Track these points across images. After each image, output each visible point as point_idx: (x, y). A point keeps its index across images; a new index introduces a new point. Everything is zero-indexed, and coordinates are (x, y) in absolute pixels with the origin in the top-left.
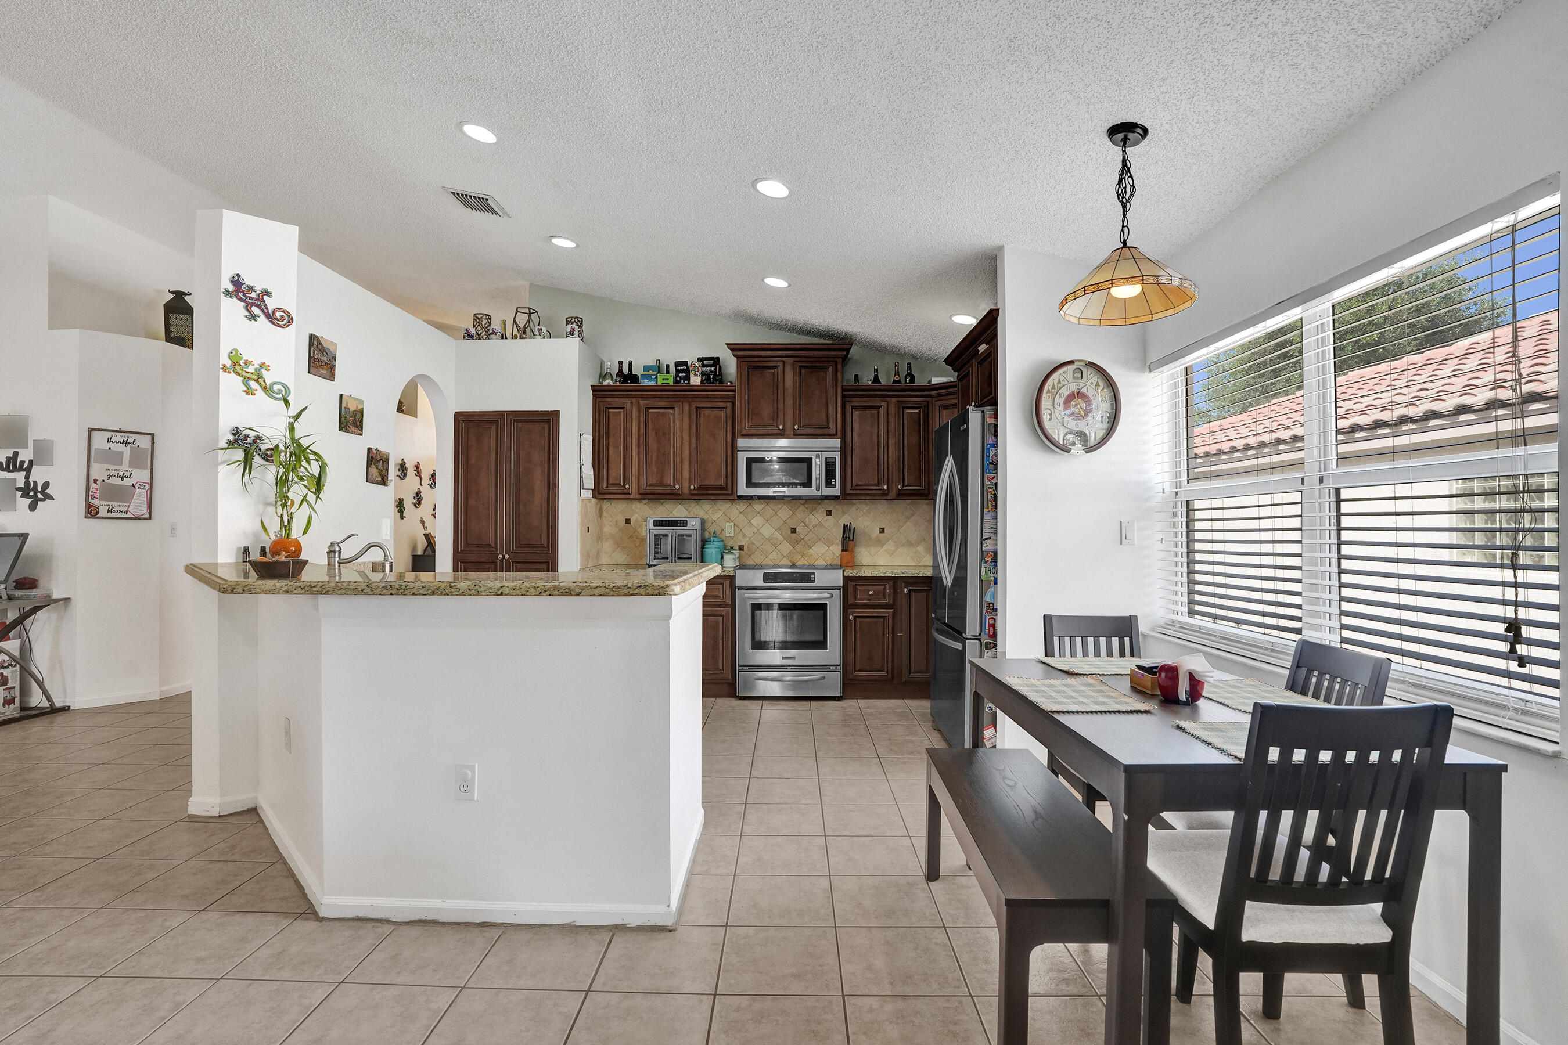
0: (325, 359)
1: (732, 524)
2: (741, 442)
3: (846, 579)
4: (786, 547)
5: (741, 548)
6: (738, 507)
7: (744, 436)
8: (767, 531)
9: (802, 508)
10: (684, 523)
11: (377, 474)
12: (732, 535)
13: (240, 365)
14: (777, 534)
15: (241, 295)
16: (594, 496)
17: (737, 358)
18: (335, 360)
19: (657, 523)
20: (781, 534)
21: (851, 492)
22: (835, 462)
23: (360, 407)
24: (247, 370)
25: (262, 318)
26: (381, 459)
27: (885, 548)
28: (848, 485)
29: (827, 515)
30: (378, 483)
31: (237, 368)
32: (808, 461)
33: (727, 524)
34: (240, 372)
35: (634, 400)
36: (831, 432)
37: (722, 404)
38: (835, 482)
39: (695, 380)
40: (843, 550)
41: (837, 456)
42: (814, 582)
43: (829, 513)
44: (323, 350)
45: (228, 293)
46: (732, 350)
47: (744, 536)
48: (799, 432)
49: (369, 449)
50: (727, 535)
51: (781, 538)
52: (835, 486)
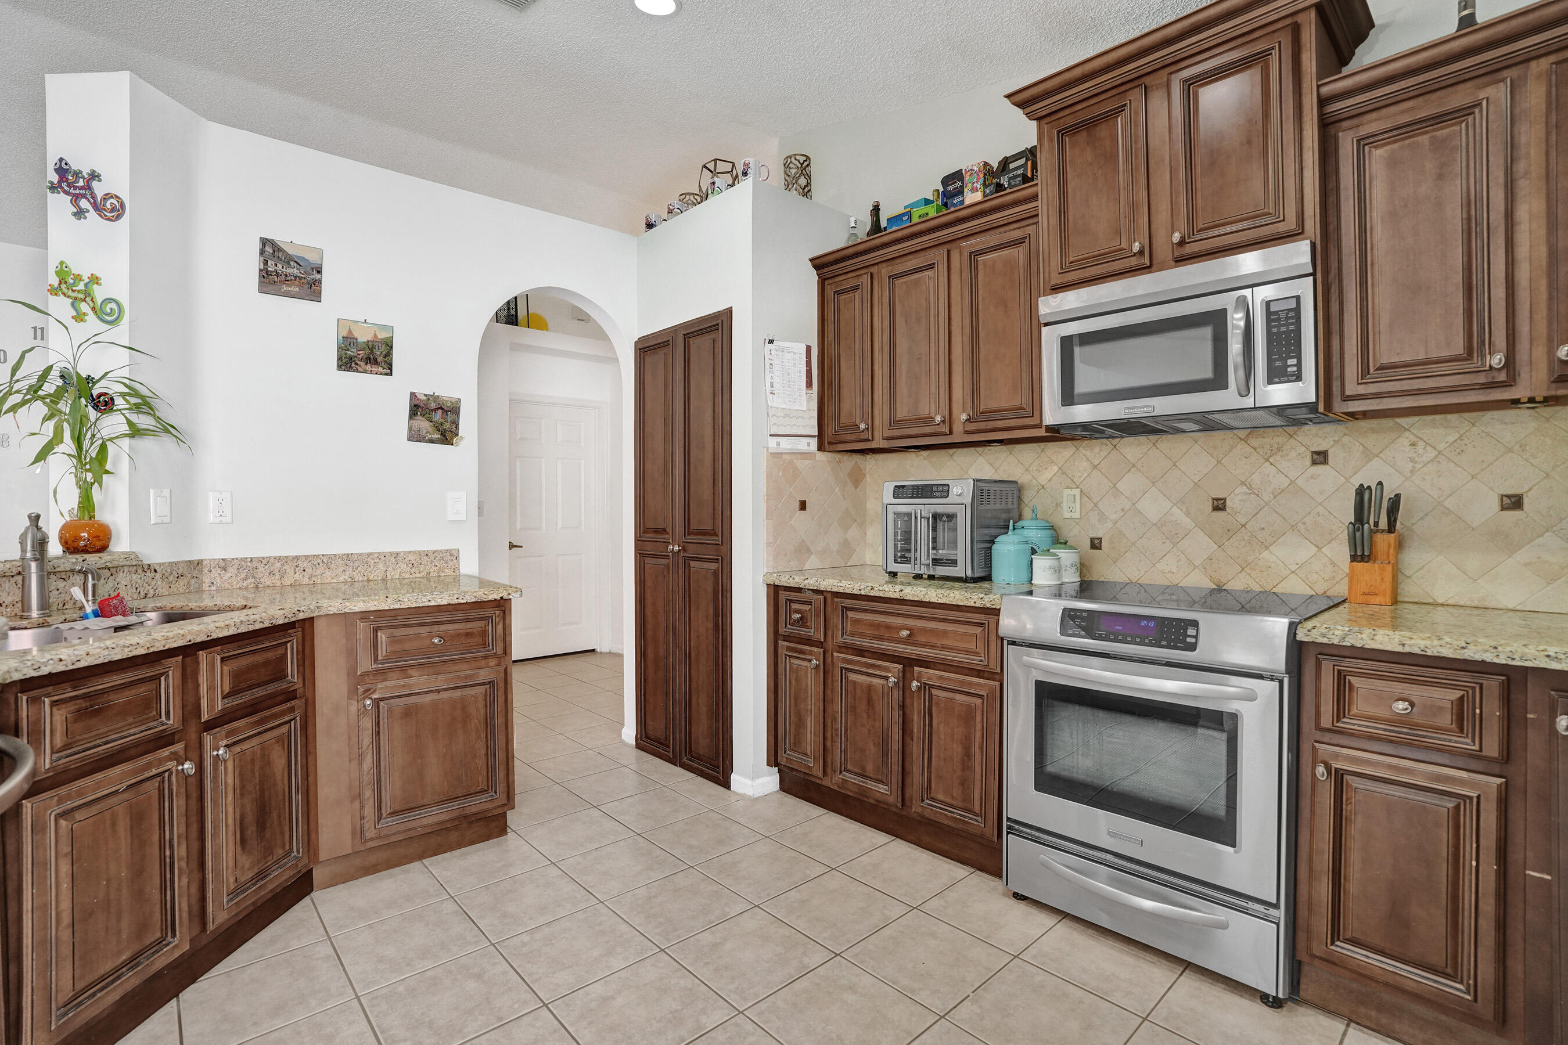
0: (296, 272)
1: (1077, 492)
2: (1049, 305)
3: (1297, 650)
4: (1201, 545)
5: (1096, 544)
6: (1088, 453)
7: (1057, 289)
8: (1154, 506)
9: (1242, 448)
10: (943, 490)
11: (430, 430)
12: (1077, 515)
13: (66, 282)
14: (1178, 513)
15: (64, 185)
16: (821, 448)
17: (1039, 119)
18: (319, 272)
19: (900, 491)
20: (1188, 514)
21: (1362, 390)
22: (1297, 310)
23: (382, 335)
24: (74, 288)
25: (92, 214)
26: (441, 408)
27: (1523, 556)
28: (1352, 369)
29: (1314, 463)
30: (432, 441)
31: (63, 286)
32: (1217, 320)
33: (1067, 492)
34: (65, 291)
35: (874, 269)
36: (1282, 228)
37: (1017, 234)
38: (1299, 365)
39: (972, 197)
40: (1354, 558)
41: (1305, 289)
42: (1192, 647)
43: (1320, 458)
44: (289, 260)
45: (53, 188)
46: (1021, 105)
47: (1102, 517)
48: (1189, 249)
49: (413, 395)
50: (1067, 515)
51: (1187, 522)
52: (1298, 377)
